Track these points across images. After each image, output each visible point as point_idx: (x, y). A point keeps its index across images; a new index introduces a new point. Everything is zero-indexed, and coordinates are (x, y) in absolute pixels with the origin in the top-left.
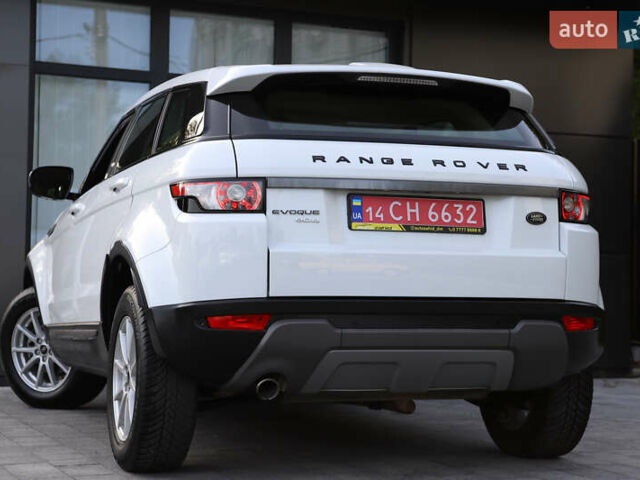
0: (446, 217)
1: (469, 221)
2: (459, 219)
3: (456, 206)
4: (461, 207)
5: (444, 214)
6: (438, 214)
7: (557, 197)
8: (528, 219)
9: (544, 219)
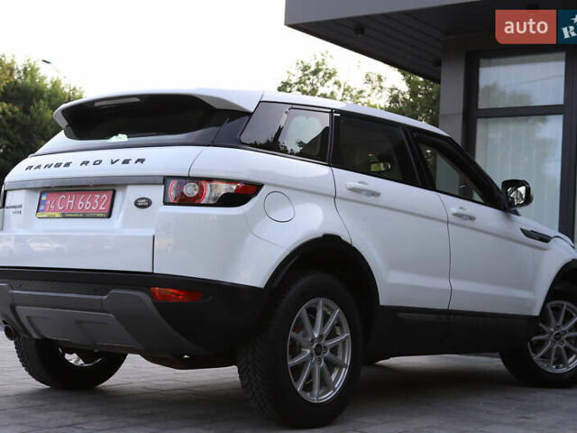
0: (88, 205)
1: (101, 208)
3: (96, 196)
5: (88, 202)
6: (84, 203)
7: (164, 184)
8: (136, 204)
9: (149, 203)
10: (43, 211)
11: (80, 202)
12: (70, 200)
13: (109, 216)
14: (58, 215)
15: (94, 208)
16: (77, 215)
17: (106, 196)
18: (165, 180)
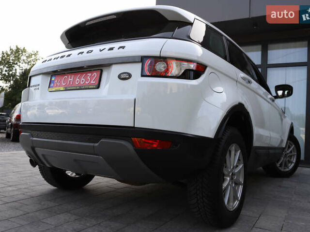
0: (83, 81)
1: (92, 82)
2: (88, 81)
3: (88, 74)
4: (90, 74)
5: (82, 79)
6: (80, 80)
7: (141, 62)
8: (119, 77)
9: (130, 76)
10: (52, 87)
11: (77, 80)
12: (70, 79)
13: (98, 87)
14: (62, 89)
15: (87, 83)
16: (75, 88)
17: (96, 74)
18: (143, 59)
